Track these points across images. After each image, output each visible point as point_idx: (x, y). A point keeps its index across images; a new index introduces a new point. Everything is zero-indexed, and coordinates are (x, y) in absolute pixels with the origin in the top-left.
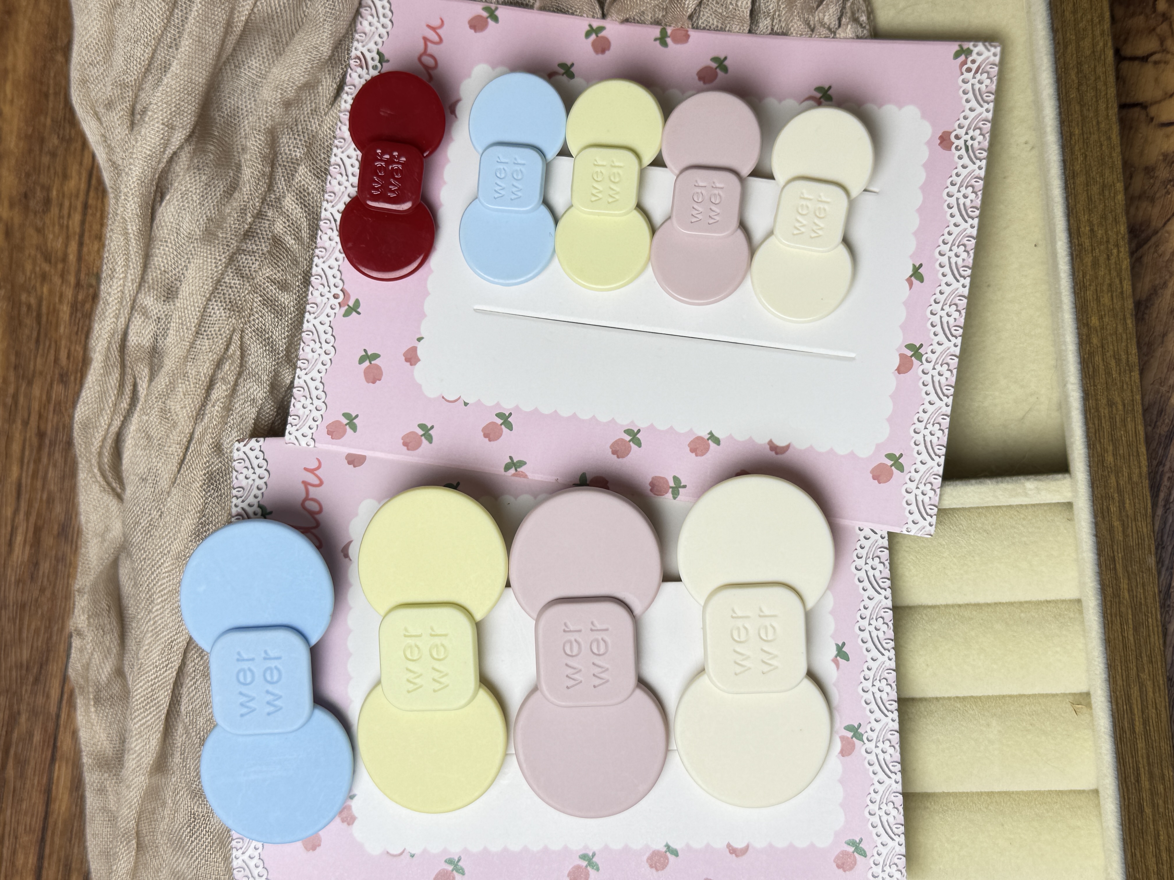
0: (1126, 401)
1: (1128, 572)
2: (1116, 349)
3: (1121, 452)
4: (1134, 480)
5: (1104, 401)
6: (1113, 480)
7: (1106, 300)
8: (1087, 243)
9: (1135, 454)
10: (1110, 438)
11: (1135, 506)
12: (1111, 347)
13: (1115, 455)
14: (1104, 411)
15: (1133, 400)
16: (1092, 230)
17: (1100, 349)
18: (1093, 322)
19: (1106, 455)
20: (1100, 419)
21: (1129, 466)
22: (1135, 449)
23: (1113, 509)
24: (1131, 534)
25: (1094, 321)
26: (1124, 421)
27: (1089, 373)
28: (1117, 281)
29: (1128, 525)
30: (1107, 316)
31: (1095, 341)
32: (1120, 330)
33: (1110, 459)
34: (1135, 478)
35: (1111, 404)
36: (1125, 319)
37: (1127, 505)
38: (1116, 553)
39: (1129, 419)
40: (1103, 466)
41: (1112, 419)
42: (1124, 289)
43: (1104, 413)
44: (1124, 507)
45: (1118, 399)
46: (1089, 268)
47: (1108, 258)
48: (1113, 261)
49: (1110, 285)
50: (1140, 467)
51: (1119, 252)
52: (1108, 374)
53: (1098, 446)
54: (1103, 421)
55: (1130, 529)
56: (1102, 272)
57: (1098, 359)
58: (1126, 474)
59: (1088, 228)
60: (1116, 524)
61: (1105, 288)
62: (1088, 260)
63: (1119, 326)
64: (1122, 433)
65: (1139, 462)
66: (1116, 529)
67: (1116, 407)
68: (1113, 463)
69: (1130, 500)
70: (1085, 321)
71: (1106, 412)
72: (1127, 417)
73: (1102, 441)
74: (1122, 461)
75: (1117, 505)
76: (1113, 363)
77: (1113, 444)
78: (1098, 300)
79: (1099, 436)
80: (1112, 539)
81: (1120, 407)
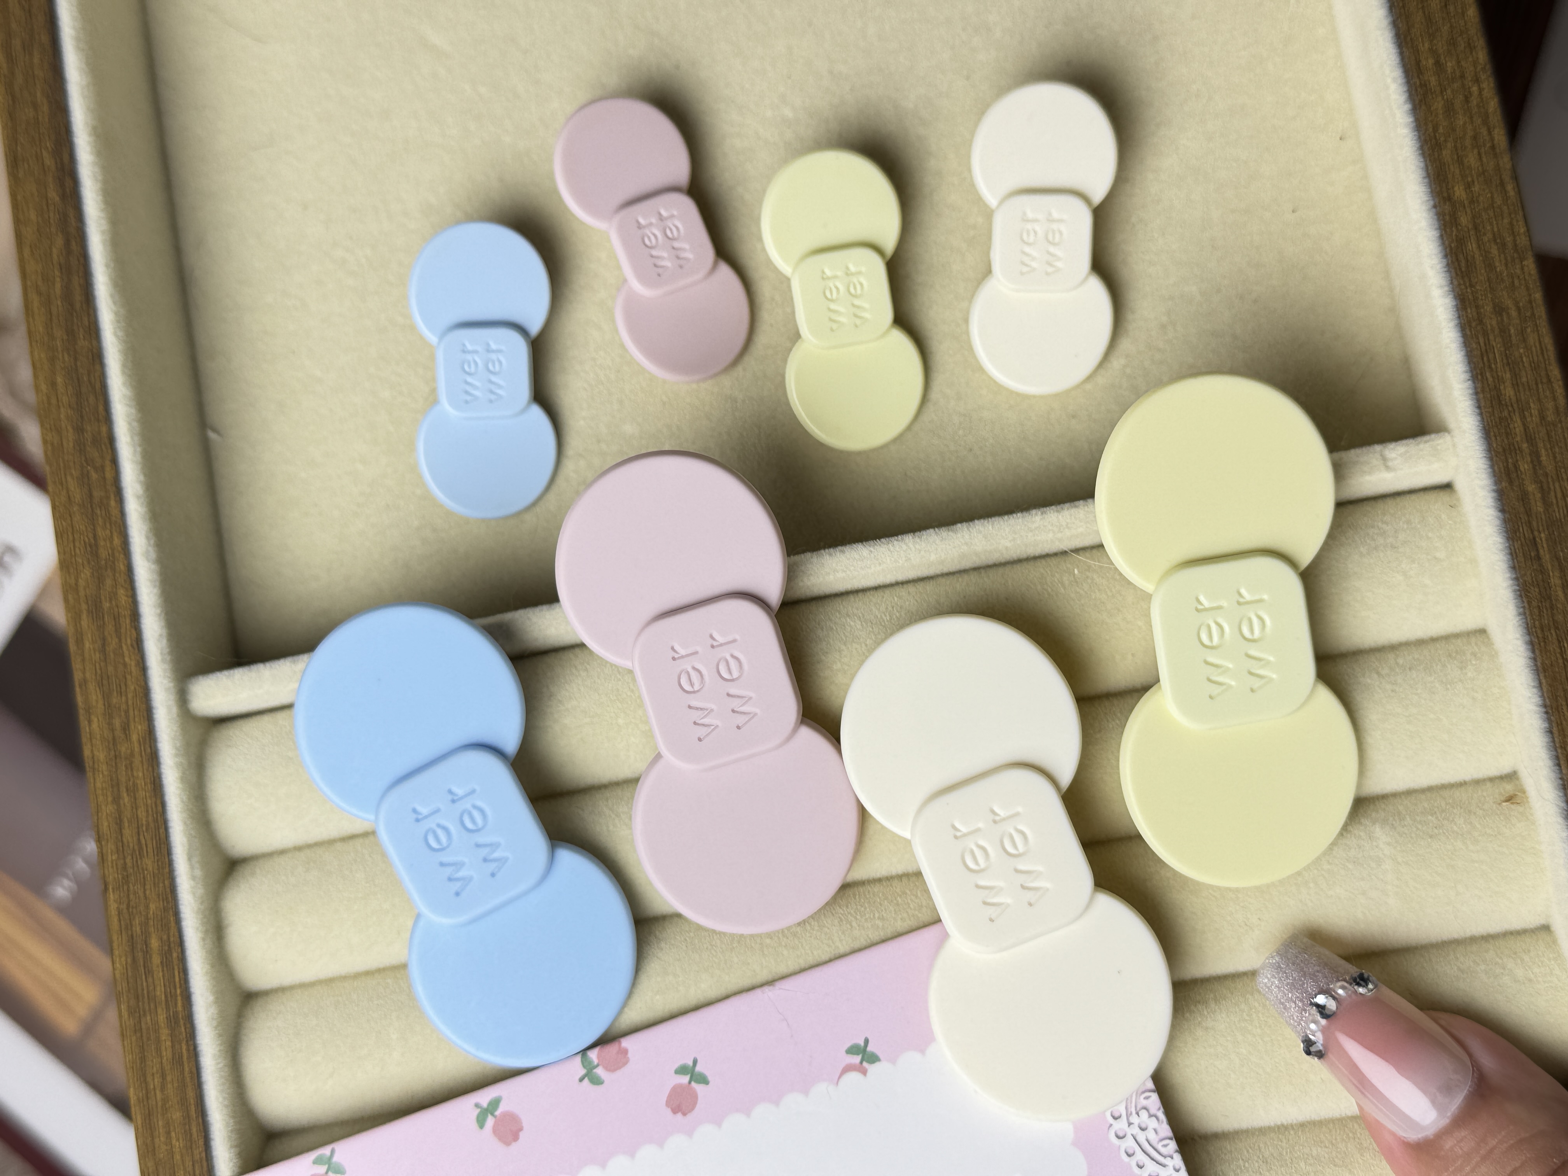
2: (1496, 230)
5: (1489, 308)
7: (1472, 159)
11: (1555, 457)
12: (1489, 228)
13: (1515, 385)
14: (1492, 322)
15: (1530, 302)
16: (1437, 63)
17: (1472, 232)
18: (1457, 194)
19: (1502, 387)
20: (1485, 334)
21: (1539, 400)
22: (1543, 373)
23: (1525, 466)
24: (1554, 501)
25: (1459, 192)
26: (1522, 332)
27: (1460, 269)
28: (1484, 131)
30: (1476, 183)
31: (1464, 220)
32: (1498, 201)
33: (1509, 392)
34: (1551, 416)
35: (1499, 310)
36: (1502, 184)
37: (1544, 458)
38: (1536, 533)
39: (1529, 330)
40: (1500, 401)
41: (1503, 331)
42: (1496, 142)
43: (1491, 325)
44: (1540, 462)
45: (1509, 303)
46: (1441, 116)
47: (1467, 99)
48: (1474, 101)
49: (1475, 138)
50: (1555, 399)
51: (1481, 90)
52: (1490, 266)
53: (1488, 374)
54: (1491, 337)
56: (1461, 120)
57: (1472, 246)
58: (1535, 412)
59: (1431, 61)
61: (1468, 142)
62: (1438, 105)
63: (1495, 196)
64: (1522, 351)
65: (1553, 392)
67: (1508, 314)
68: (1514, 399)
69: (1546, 450)
70: (1445, 195)
72: (1526, 328)
73: (1493, 366)
74: (1528, 393)
76: (1494, 251)
77: (1510, 370)
78: (1460, 161)
79: (1489, 361)
80: (1528, 513)
81: (1514, 313)
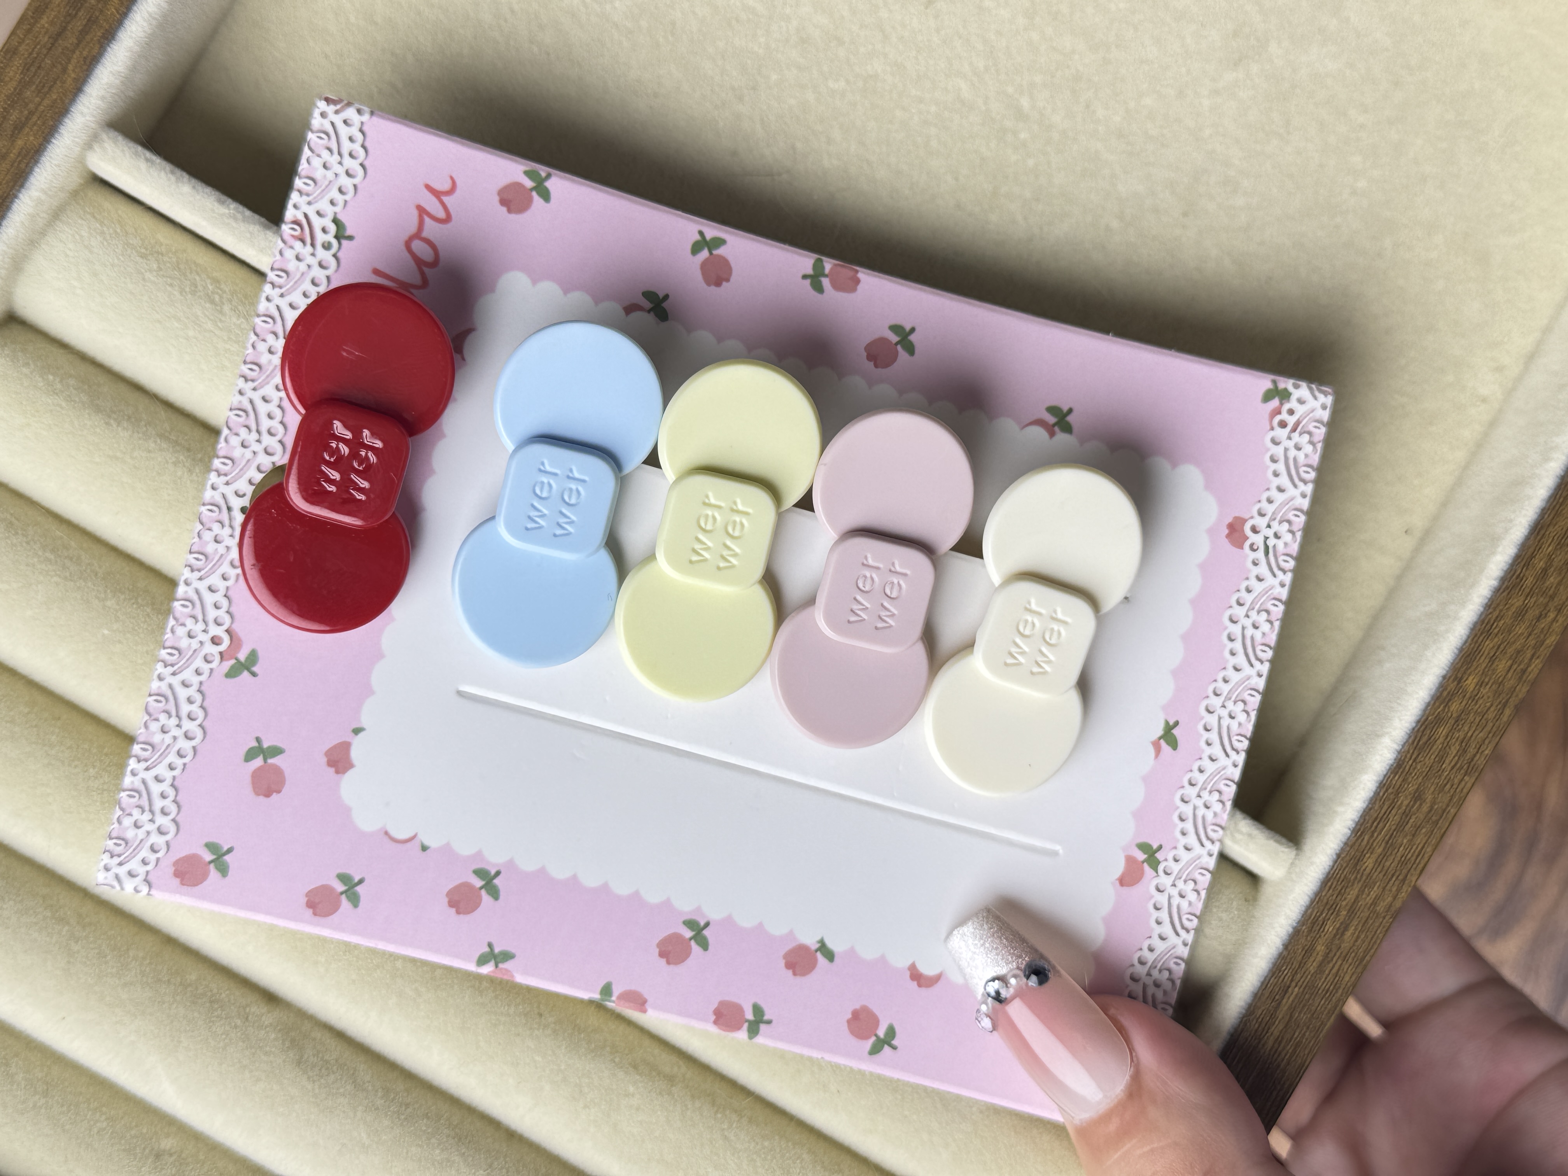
0: (1436, 807)
1: (1291, 1017)
2: (1469, 734)
3: (1388, 864)
4: (1378, 908)
5: (1412, 788)
6: (1352, 894)
7: (1502, 666)
8: (1530, 581)
9: (1401, 877)
10: (1387, 838)
11: (1356, 941)
12: (1466, 729)
13: (1378, 862)
14: (1404, 800)
15: (1444, 811)
16: (1545, 570)
17: (1452, 721)
18: (1468, 682)
19: (1367, 856)
20: (1392, 806)
21: (1384, 889)
22: (1405, 871)
23: (1330, 928)
24: (1327, 972)
25: (1471, 682)
26: (1418, 828)
27: (1419, 741)
28: (1529, 655)
29: (1332, 960)
30: (1488, 687)
31: (1455, 707)
32: (1491, 715)
33: (1369, 863)
34: (1381, 907)
35: (1418, 797)
36: (1505, 706)
37: (1348, 934)
38: (1293, 984)
39: (1424, 830)
40: (1357, 864)
41: (1407, 814)
42: (1530, 669)
43: (1402, 803)
44: (1343, 934)
45: (1429, 798)
46: (1510, 613)
47: (1539, 618)
48: (1543, 624)
49: (1518, 652)
50: (1395, 898)
52: (1441, 758)
53: (1366, 838)
54: (1394, 812)
55: (1331, 965)
56: (1521, 629)
57: (1443, 731)
58: (1373, 894)
59: (1542, 564)
60: (1320, 948)
61: (1511, 651)
62: (1517, 602)
63: (1492, 709)
64: (1405, 841)
65: (1399, 891)
66: (1314, 954)
67: (1421, 805)
68: (1368, 871)
69: (1356, 929)
70: (1459, 675)
71: (1406, 803)
72: (1423, 827)
73: (1376, 835)
74: (1381, 875)
75: (1338, 926)
76: (1454, 750)
77: (1384, 849)
78: (1492, 660)
79: (1376, 827)
80: (1302, 964)
81: (1425, 808)
